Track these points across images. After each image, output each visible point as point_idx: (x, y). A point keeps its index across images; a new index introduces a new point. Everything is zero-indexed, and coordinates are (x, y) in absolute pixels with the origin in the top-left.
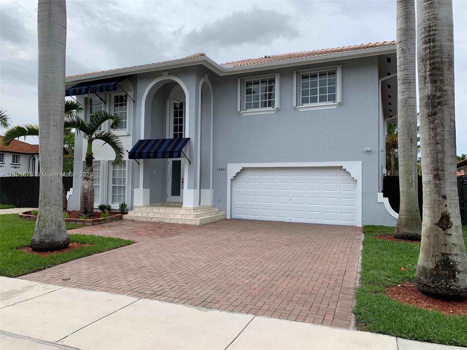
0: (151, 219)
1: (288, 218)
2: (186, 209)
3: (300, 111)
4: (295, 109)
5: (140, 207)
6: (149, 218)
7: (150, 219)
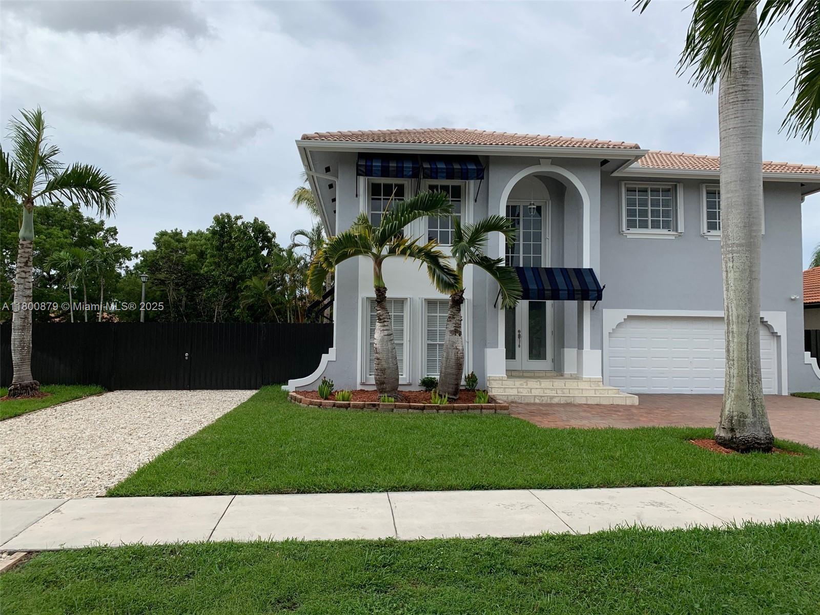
0: (550, 398)
1: (688, 389)
2: (590, 381)
3: (709, 239)
4: (703, 236)
5: (501, 380)
6: (546, 398)
7: (549, 400)
